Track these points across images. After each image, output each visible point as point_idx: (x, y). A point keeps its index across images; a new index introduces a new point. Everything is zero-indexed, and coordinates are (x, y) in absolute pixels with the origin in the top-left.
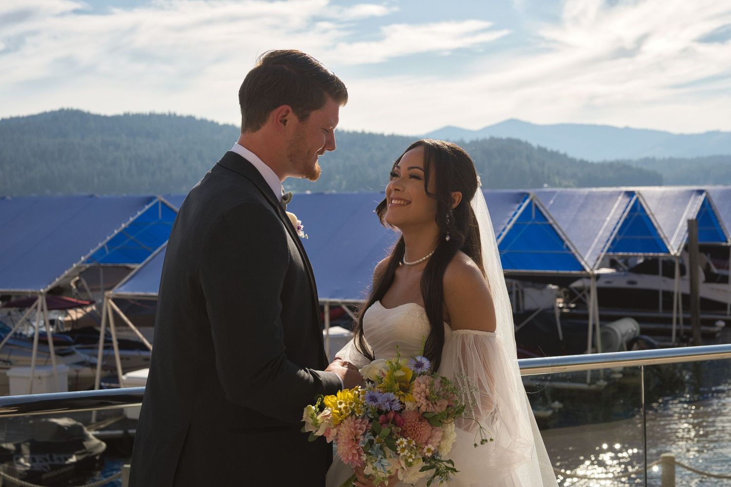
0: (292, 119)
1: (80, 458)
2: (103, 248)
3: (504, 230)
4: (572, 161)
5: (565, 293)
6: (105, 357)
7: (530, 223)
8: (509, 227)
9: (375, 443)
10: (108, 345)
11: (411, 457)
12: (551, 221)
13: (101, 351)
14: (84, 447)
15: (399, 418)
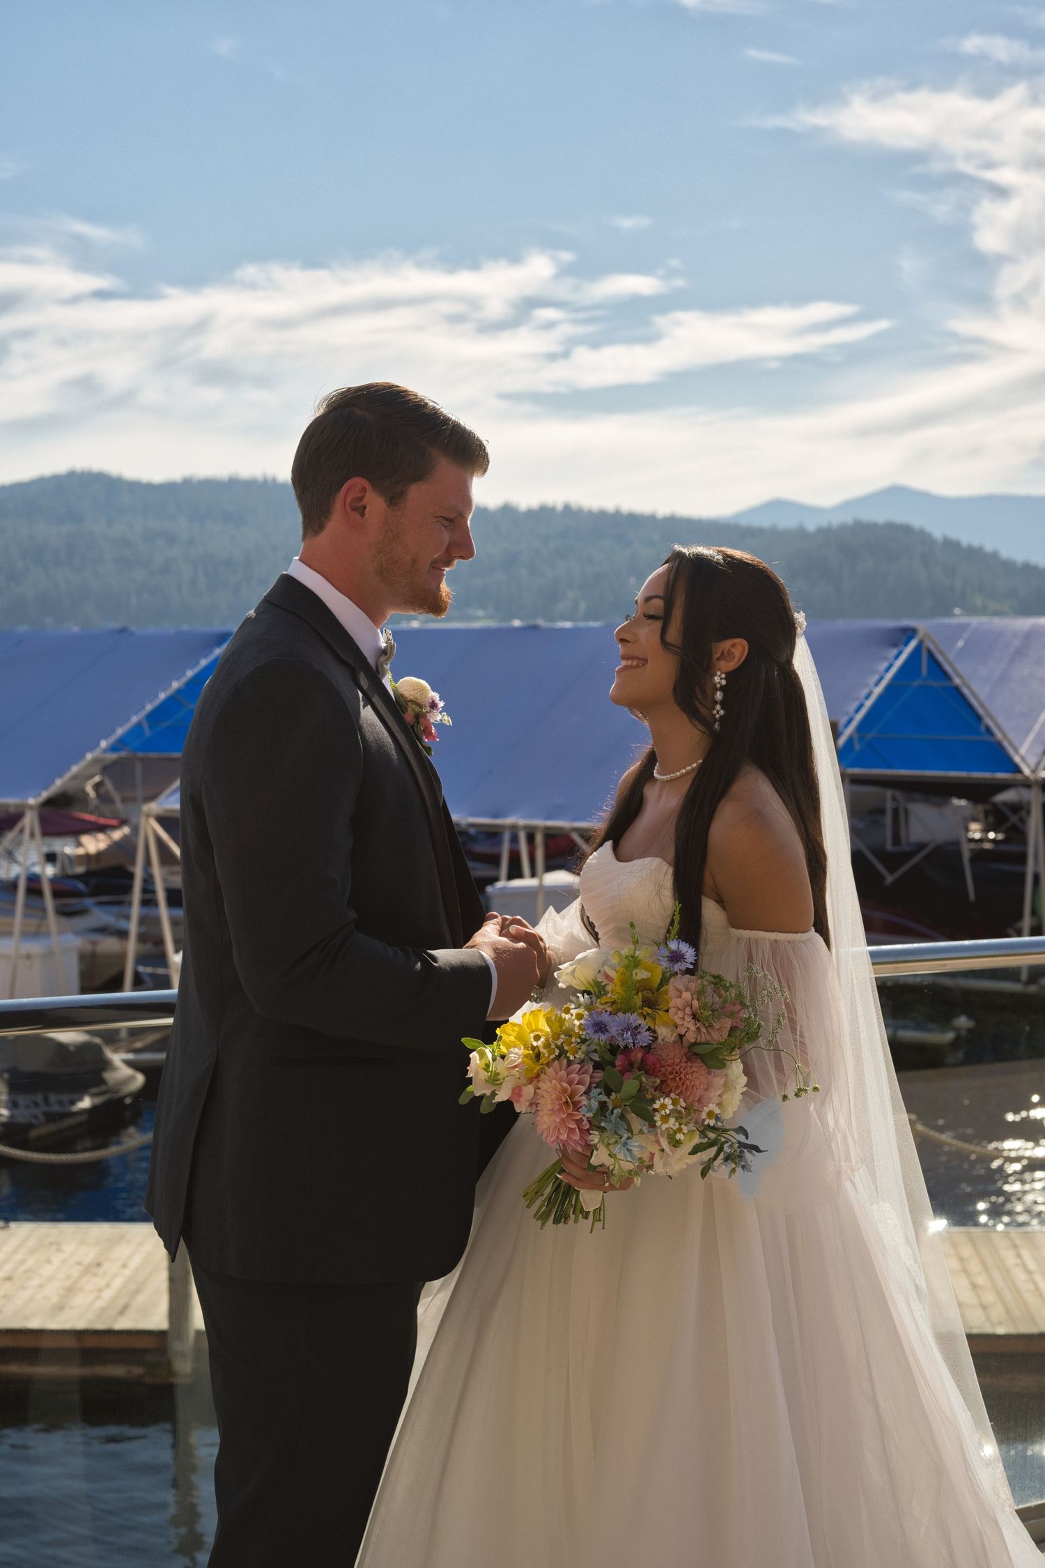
1: (99, 1100)
2: (139, 726)
3: (867, 697)
4: (1009, 567)
5: (987, 813)
6: (143, 920)
7: (916, 683)
8: (878, 691)
9: (610, 1108)
10: (149, 900)
11: (680, 1130)
12: (957, 681)
13: (135, 910)
14: (103, 1082)
15: (651, 1059)
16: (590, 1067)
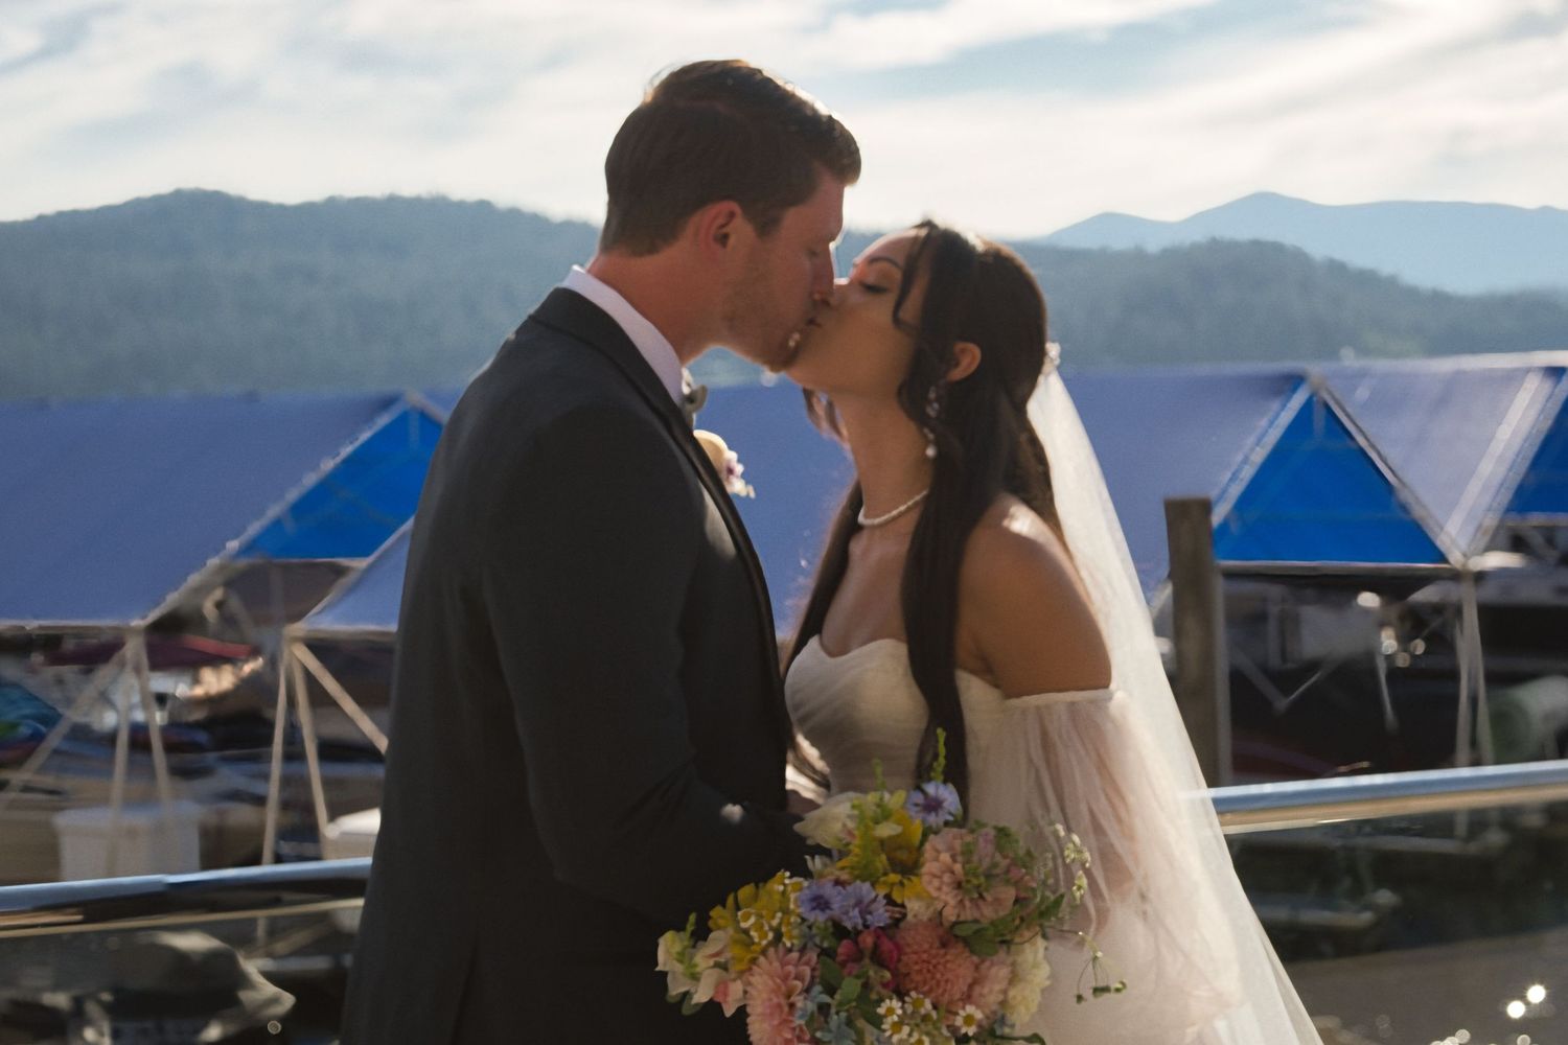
0: (742, 230)
2: (277, 523)
6: (286, 781)
9: (833, 1011)
10: (294, 754)
13: (276, 767)
14: (235, 1002)
15: (886, 945)
16: (813, 956)
